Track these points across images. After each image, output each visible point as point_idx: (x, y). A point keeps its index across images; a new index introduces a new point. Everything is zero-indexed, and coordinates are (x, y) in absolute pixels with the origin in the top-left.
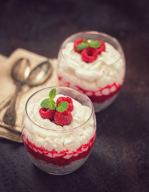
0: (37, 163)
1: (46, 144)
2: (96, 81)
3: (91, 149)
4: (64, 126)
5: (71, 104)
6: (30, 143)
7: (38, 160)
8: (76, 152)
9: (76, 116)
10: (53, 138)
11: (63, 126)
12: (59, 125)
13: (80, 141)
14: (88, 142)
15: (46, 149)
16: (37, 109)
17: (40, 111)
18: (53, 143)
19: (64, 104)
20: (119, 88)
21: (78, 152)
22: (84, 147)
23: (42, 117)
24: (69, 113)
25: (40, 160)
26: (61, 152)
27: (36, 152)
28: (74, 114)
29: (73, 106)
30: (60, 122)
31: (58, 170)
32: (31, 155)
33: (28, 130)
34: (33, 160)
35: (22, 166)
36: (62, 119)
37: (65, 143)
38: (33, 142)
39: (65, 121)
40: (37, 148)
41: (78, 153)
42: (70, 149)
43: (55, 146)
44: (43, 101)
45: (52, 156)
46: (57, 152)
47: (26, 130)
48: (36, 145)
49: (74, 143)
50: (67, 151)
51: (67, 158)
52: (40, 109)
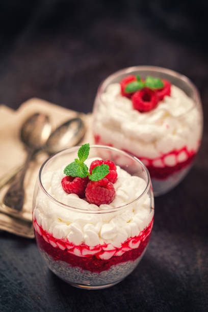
0: (56, 267)
1: (71, 233)
2: (154, 141)
3: (145, 247)
4: (102, 206)
5: (113, 171)
6: (44, 233)
7: (57, 261)
8: (120, 249)
9: (122, 190)
10: (82, 223)
11: (99, 206)
12: (93, 203)
13: (127, 231)
14: (140, 233)
15: (70, 241)
16: (58, 178)
17: (62, 182)
18: (83, 231)
19: (103, 169)
20: (191, 157)
21: (124, 249)
22: (133, 240)
23: (66, 191)
24: (109, 184)
25: (61, 262)
26: (95, 247)
27: (54, 248)
28: (119, 187)
29: (116, 175)
30: (95, 199)
31: (90, 279)
32: (46, 253)
33: (42, 212)
34: (50, 261)
35: (32, 275)
36: (98, 192)
37: (102, 233)
38: (50, 231)
39: (104, 197)
40: (56, 241)
41: (123, 251)
42: (111, 242)
43: (86, 236)
44: (68, 166)
45: (80, 254)
46: (89, 247)
47: (39, 211)
48: (54, 236)
49: (117, 232)
50: (106, 246)
51: (105, 259)
52: (62, 178)
